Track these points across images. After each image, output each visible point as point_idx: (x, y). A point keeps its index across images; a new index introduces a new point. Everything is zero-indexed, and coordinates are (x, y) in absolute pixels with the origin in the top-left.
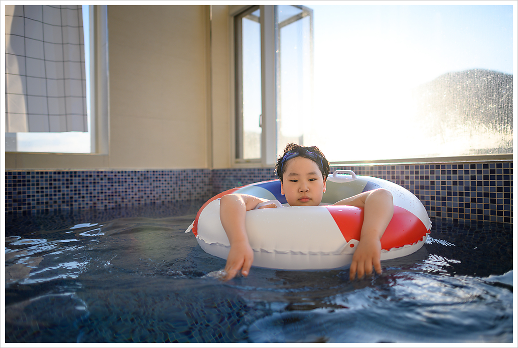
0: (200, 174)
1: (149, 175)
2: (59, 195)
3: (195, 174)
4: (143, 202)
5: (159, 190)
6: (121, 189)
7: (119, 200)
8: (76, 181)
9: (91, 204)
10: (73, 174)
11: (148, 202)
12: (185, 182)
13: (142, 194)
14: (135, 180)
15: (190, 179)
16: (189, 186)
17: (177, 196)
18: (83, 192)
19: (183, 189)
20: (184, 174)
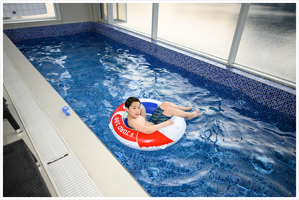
0: (90, 23)
1: (74, 25)
2: (51, 32)
3: (88, 24)
4: (73, 33)
5: (78, 29)
6: (67, 30)
7: (67, 33)
8: (55, 28)
9: (59, 35)
10: (54, 26)
11: (75, 33)
12: (85, 27)
13: (73, 31)
14: (70, 27)
15: (87, 26)
16: (87, 27)
17: (83, 31)
18: (57, 31)
19: (85, 29)
20: (85, 24)
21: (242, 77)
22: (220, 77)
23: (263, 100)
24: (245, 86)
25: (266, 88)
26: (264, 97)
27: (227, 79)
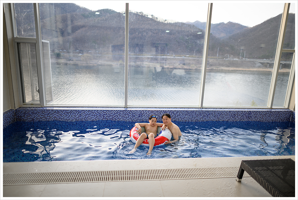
21: (218, 111)
22: (204, 116)
23: (232, 120)
24: (220, 116)
25: (231, 113)
26: (231, 117)
27: (209, 116)
